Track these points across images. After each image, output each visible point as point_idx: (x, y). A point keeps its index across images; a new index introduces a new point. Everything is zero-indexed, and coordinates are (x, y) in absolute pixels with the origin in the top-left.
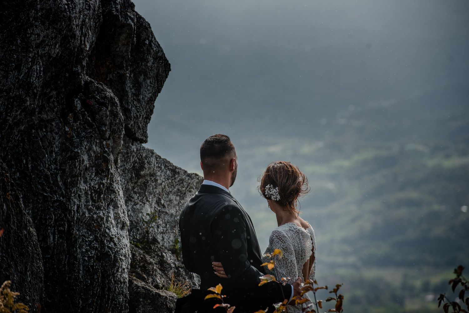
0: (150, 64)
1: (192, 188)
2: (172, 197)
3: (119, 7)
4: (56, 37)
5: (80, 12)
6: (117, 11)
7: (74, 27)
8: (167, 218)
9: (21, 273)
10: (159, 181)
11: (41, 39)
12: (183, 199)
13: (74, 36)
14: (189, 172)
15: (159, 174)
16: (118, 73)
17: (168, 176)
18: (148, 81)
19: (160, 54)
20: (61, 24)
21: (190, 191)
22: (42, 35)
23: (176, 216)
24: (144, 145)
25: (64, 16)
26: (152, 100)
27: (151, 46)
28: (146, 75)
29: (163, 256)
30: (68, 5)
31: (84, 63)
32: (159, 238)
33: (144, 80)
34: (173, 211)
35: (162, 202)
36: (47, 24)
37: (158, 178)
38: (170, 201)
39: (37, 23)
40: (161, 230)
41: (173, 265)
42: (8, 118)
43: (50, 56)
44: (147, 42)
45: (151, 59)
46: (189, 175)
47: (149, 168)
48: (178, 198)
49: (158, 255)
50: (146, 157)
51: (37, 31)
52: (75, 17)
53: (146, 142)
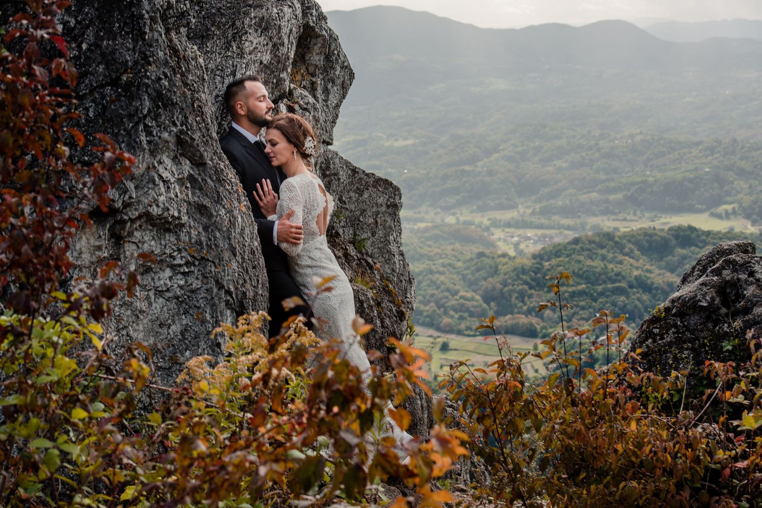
0: (337, 73)
1: (369, 186)
2: (352, 194)
3: (314, 19)
4: (267, 44)
5: (288, 21)
6: (313, 22)
7: (283, 35)
8: (347, 213)
9: (254, 287)
10: (342, 180)
11: (254, 46)
12: (361, 196)
13: (283, 44)
14: (367, 172)
15: (341, 173)
16: (311, 80)
17: (349, 175)
18: (335, 88)
19: (346, 64)
20: (272, 32)
21: (367, 189)
22: (255, 42)
23: (355, 211)
24: (330, 147)
25: (275, 24)
26: (338, 106)
27: (339, 56)
28: (333, 82)
29: (346, 249)
30: (278, 13)
31: (289, 70)
32: (341, 231)
33: (332, 87)
34: (353, 207)
35: (344, 199)
36: (259, 32)
37: (341, 177)
38: (350, 198)
39: (251, 31)
40: (342, 224)
41: (356, 258)
42: (223, 122)
43: (261, 63)
44: (336, 52)
45: (339, 68)
46: (367, 175)
47: (334, 168)
48: (357, 195)
49: (342, 248)
50: (332, 158)
51: (251, 38)
52: (284, 26)
53: (331, 144)
